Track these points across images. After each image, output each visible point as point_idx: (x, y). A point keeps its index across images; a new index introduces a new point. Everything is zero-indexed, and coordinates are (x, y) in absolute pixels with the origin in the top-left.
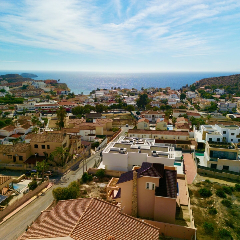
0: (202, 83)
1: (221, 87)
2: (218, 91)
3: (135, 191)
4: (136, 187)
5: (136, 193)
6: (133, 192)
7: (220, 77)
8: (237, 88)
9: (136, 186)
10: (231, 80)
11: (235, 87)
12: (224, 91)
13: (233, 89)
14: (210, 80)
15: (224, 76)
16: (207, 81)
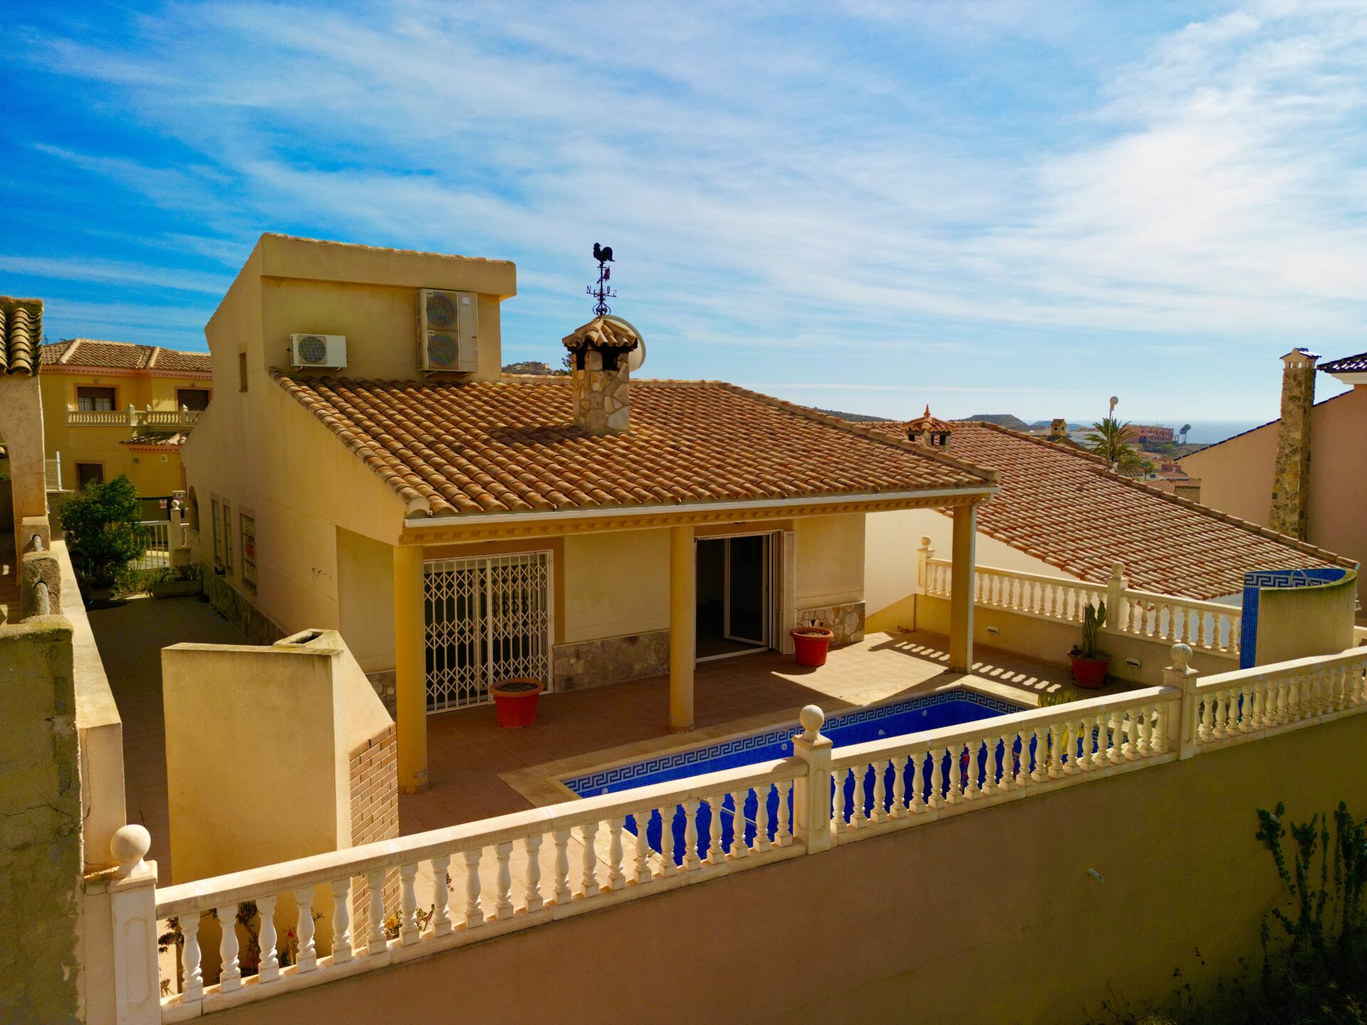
3: (1291, 484)
4: (1297, 458)
5: (1297, 501)
6: (1275, 496)
9: (1294, 452)
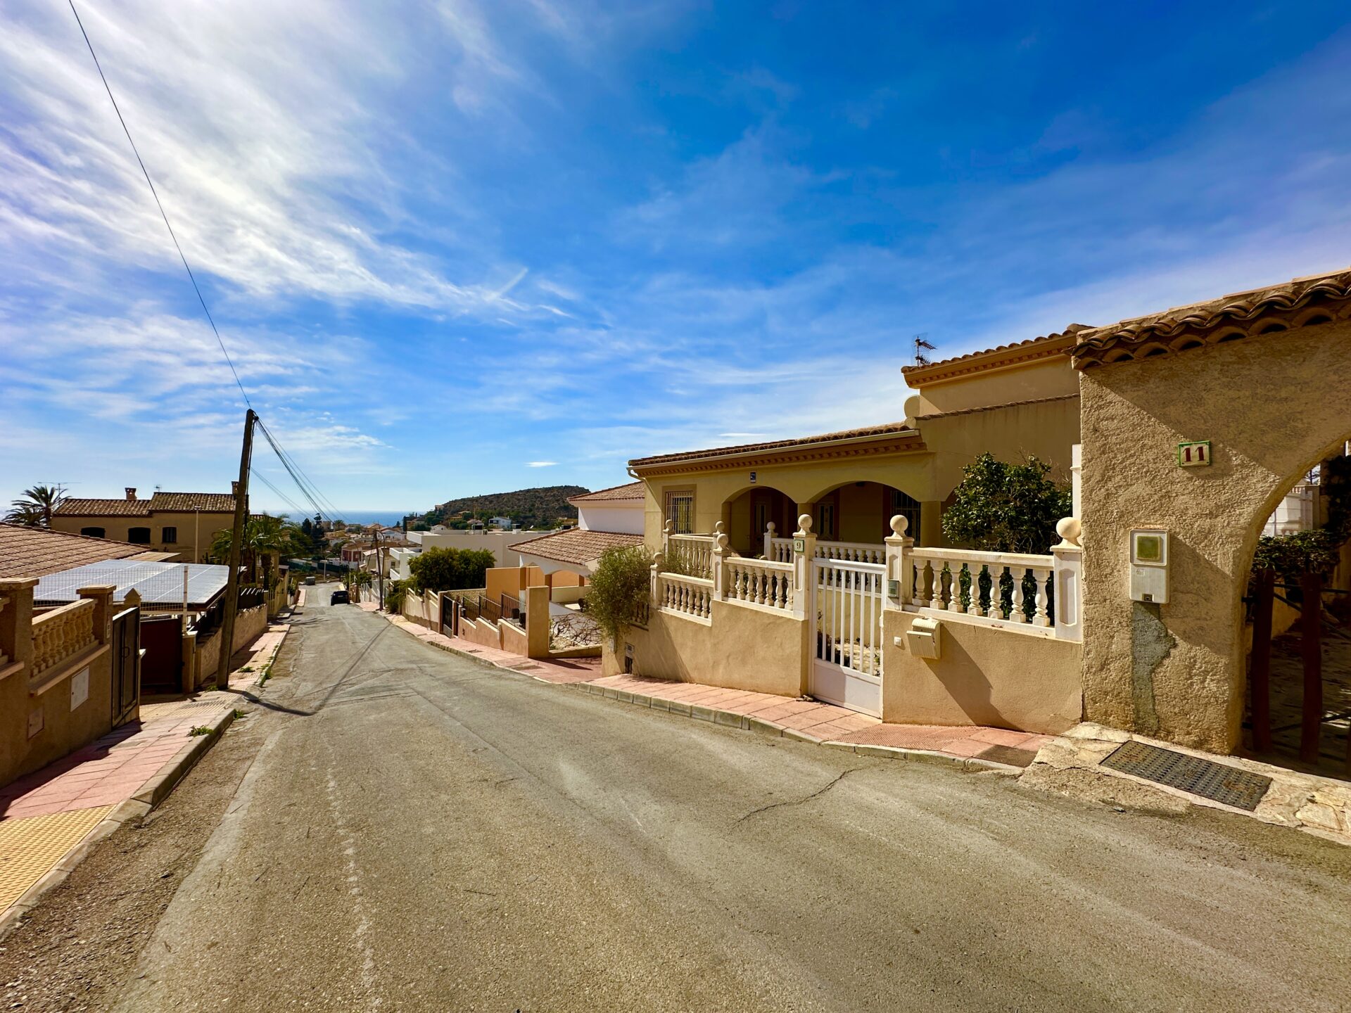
0: (452, 509)
1: (500, 514)
2: (498, 521)
7: (492, 495)
8: (534, 516)
10: (519, 500)
11: (528, 514)
12: (510, 521)
13: (526, 518)
14: (469, 503)
15: (501, 494)
16: (464, 504)
